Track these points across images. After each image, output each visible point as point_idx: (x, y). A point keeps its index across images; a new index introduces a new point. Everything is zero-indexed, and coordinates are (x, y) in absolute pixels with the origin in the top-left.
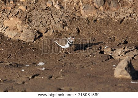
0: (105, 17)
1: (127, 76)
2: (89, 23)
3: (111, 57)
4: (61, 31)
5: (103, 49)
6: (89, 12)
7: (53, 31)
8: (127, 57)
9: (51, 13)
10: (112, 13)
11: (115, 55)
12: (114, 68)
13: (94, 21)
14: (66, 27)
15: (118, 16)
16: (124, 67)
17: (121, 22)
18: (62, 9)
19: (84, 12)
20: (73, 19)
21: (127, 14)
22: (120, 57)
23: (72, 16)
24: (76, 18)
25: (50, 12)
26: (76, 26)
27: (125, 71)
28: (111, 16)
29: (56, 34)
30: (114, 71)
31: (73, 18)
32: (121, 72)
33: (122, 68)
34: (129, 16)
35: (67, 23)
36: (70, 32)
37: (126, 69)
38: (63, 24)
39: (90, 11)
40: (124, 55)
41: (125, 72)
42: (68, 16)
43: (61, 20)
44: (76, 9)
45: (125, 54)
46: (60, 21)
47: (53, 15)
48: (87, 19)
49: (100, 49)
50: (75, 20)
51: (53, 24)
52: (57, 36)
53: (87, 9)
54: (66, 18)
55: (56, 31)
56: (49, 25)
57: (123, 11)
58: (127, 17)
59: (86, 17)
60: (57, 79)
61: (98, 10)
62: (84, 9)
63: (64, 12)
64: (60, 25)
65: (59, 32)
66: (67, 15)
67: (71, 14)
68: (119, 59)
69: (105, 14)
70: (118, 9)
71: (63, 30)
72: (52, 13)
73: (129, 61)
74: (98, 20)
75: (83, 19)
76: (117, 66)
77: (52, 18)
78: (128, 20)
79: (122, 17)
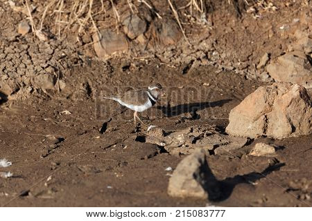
0: (149, 58)
1: (196, 192)
2: (112, 71)
3: (163, 150)
4: (49, 91)
5: (143, 132)
6: (114, 47)
7: (30, 89)
8: (198, 150)
9: (27, 50)
10: (165, 49)
11: (171, 145)
12: (168, 174)
13: (123, 68)
14: (61, 81)
15: (177, 57)
16: (190, 172)
17: (185, 71)
18: (52, 40)
19: (103, 47)
20: (76, 63)
21: (198, 53)
22: (182, 150)
23: (74, 55)
24: (82, 62)
25: (25, 47)
26: (83, 79)
27: (194, 181)
28: (163, 56)
29: (38, 97)
30: (168, 181)
31: (76, 61)
32: (184, 183)
33: (186, 175)
34: (204, 58)
35: (63, 72)
36: (69, 93)
37: (195, 176)
38: (55, 73)
39: (115, 45)
40: (191, 145)
41: (194, 184)
42: (64, 56)
43: (49, 65)
44: (84, 40)
45: (194, 142)
46: (47, 67)
47: (30, 54)
48: (109, 63)
49: (138, 131)
50: (82, 65)
51: (30, 73)
52: (40, 100)
53: (108, 42)
54: (60, 61)
55: (37, 90)
56: (21, 76)
57: (189, 46)
58: (199, 59)
59: (107, 59)
60: (39, 197)
61: (134, 44)
62: (100, 40)
63: (57, 47)
64: (46, 77)
65: (45, 92)
66: (63, 54)
67: (72, 51)
68: (180, 154)
69: (150, 52)
70: (179, 42)
71: (53, 88)
72: (29, 50)
73: (203, 160)
74: (134, 65)
75: (98, 63)
76: (175, 171)
77: (29, 61)
78: (200, 65)
79: (188, 60)
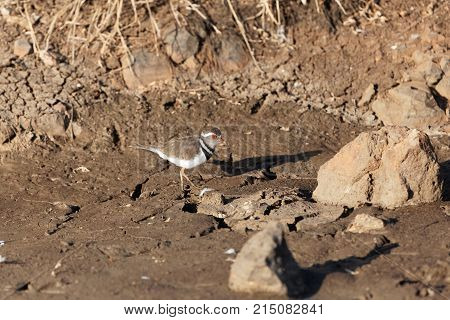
0: (202, 91)
1: (270, 284)
2: (149, 110)
3: (222, 224)
4: (57, 138)
5: (193, 198)
6: (151, 75)
7: (31, 136)
8: (273, 224)
9: (26, 78)
10: (226, 78)
11: (234, 217)
12: (229, 259)
13: (166, 105)
14: (75, 124)
15: (243, 89)
16: (261, 257)
17: (254, 110)
18: (62, 64)
19: (135, 75)
20: (97, 98)
21: (273, 84)
22: (250, 224)
23: (95, 87)
24: (107, 96)
25: (24, 74)
26: (107, 121)
27: (267, 269)
28: (223, 88)
29: (43, 147)
30: (230, 268)
31: (97, 95)
32: (253, 272)
33: (256, 260)
34: (281, 90)
35: (79, 110)
36: (88, 141)
37: (268, 262)
38: (66, 113)
39: (152, 72)
40: (262, 217)
41: (267, 273)
42: (80, 88)
43: (58, 101)
44: (109, 66)
45: (267, 213)
46: (56, 103)
47: (32, 84)
48: (145, 98)
49: (186, 196)
50: (105, 101)
51: (31, 112)
52: (46, 152)
53: (143, 67)
54: (74, 94)
55: (41, 137)
56: (18, 116)
57: (260, 74)
58: (274, 93)
59: (141, 92)
60: (43, 291)
61: (181, 69)
62: (132, 65)
63: (69, 75)
64: (54, 118)
65: (52, 139)
66: (79, 85)
67: (91, 81)
68: (247, 229)
69: (204, 83)
70: (246, 68)
71: (64, 135)
72: (29, 79)
73: (280, 238)
74: (180, 101)
75: (129, 98)
76: (239, 254)
77: (29, 95)
78: (276, 101)
79: (259, 94)
